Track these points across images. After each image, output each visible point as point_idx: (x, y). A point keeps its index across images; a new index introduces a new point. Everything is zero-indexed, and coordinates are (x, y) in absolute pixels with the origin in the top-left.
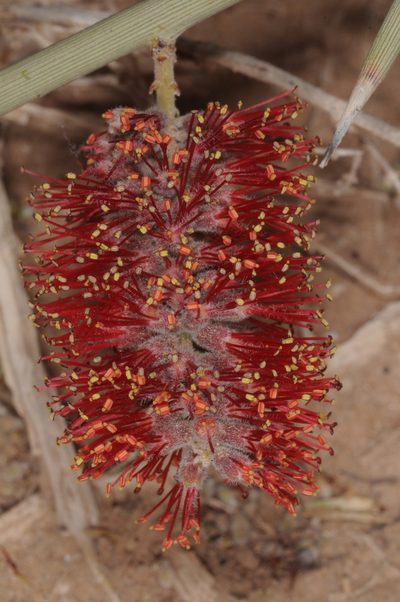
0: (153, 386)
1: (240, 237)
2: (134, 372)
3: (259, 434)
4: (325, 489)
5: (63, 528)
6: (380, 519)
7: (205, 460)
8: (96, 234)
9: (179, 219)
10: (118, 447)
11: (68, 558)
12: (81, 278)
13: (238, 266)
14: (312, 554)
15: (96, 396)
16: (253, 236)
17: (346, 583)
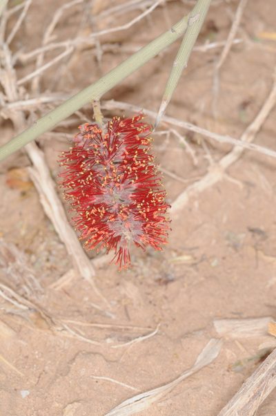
0: (106, 214)
1: (130, 161)
2: (101, 209)
4: (174, 254)
5: (83, 278)
6: (194, 262)
7: (129, 237)
8: (82, 166)
9: (109, 158)
10: (99, 235)
11: (87, 289)
12: (79, 181)
13: (131, 169)
14: (172, 276)
15: (89, 219)
16: (134, 159)
17: (185, 284)
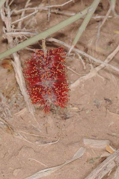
0: (42, 90)
1: (55, 68)
2: (40, 88)
3: (58, 97)
4: (71, 106)
5: (30, 113)
6: (79, 111)
7: (50, 101)
8: (34, 68)
9: (46, 66)
10: (37, 100)
11: (31, 117)
12: (32, 75)
13: (55, 73)
14: (68, 116)
15: (34, 92)
16: (57, 68)
17: (74, 120)
